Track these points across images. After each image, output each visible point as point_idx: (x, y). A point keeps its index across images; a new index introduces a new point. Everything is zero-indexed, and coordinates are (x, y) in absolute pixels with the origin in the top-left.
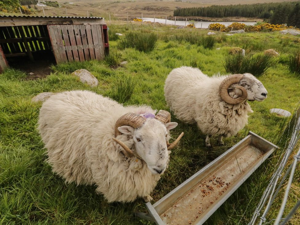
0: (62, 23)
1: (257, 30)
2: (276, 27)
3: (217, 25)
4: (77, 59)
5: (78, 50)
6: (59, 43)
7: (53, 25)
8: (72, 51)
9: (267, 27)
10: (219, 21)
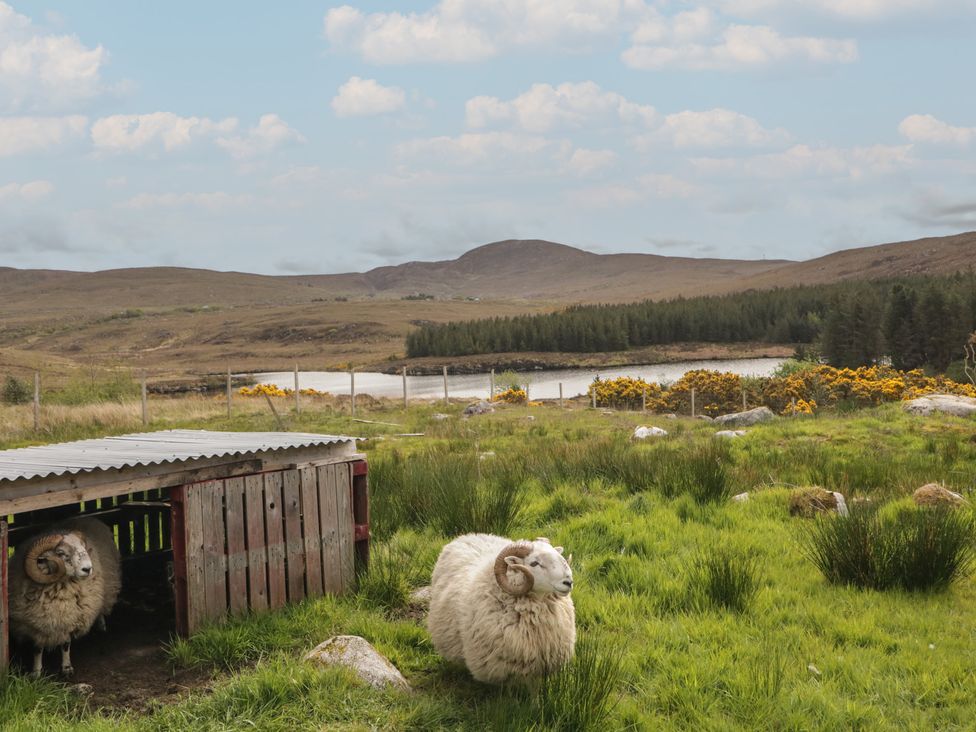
0: (229, 472)
1: (793, 394)
2: (862, 377)
3: (626, 387)
4: (259, 599)
5: (267, 564)
6: (210, 545)
7: (200, 482)
8: (247, 569)
9: (829, 381)
10: (612, 363)
